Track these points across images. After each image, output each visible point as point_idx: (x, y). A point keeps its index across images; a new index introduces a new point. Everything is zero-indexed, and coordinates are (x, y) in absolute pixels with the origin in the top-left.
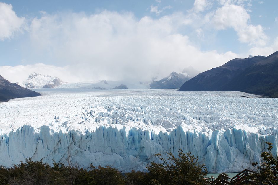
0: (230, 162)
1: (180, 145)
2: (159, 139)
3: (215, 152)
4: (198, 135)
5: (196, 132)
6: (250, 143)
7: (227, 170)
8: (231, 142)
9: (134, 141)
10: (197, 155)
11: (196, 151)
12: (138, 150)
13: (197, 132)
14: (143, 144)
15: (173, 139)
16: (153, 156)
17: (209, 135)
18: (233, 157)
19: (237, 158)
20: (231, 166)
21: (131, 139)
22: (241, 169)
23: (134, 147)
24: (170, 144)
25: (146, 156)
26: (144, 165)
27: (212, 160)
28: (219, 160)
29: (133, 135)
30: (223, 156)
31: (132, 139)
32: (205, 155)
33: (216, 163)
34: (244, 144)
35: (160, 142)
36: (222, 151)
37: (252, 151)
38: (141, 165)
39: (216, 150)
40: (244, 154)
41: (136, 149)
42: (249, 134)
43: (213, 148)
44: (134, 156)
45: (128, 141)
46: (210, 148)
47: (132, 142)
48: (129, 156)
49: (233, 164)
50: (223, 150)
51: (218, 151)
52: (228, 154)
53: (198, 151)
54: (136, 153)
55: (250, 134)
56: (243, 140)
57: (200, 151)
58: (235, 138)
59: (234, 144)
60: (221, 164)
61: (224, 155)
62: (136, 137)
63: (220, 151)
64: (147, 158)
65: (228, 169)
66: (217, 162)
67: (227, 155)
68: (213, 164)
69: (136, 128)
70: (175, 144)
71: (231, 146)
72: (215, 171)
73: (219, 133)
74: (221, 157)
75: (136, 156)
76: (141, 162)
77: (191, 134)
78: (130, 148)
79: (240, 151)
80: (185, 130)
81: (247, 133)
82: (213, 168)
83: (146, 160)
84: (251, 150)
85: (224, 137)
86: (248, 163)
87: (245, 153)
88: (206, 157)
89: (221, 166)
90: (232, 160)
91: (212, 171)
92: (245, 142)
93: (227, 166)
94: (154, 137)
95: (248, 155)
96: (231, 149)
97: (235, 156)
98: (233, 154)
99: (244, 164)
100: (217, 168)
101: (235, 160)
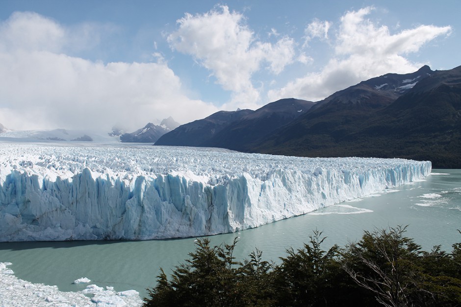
0: (161, 223)
1: (86, 198)
2: (55, 188)
3: (139, 209)
4: (113, 183)
5: (111, 178)
6: (191, 197)
7: (156, 235)
8: (164, 194)
9: (14, 192)
10: (112, 213)
11: (110, 207)
12: (20, 205)
13: (112, 178)
14: (28, 196)
15: (76, 189)
16: (44, 216)
17: (131, 185)
18: (165, 216)
19: (171, 217)
20: (162, 229)
21: (10, 189)
22: (176, 233)
23: (14, 201)
24: (73, 196)
25: (33, 216)
26: (29, 229)
27: (134, 221)
28: (144, 222)
29: (14, 183)
30: (150, 215)
31: (12, 189)
32: (123, 214)
33: (139, 225)
34: (182, 197)
35: (57, 193)
36: (149, 208)
37: (193, 208)
38: (24, 230)
39: (140, 206)
40: (182, 211)
41: (17, 204)
42: (190, 183)
43: (136, 203)
44: (13, 215)
45: (5, 191)
46: (130, 203)
47: (13, 193)
48: (4, 216)
49: (165, 227)
50: (151, 206)
51: (143, 207)
52: (158, 212)
53: (112, 206)
54: (17, 210)
55: (192, 183)
56: (182, 192)
57: (116, 207)
58: (171, 189)
59: (168, 197)
60: (147, 227)
61: (152, 213)
62: (19, 184)
63: (146, 207)
64: (34, 218)
65: (157, 234)
66: (141, 223)
67: (157, 213)
68: (136, 226)
69: (19, 172)
70: (79, 196)
71: (165, 200)
72: (138, 236)
73: (146, 181)
74: (148, 216)
75: (16, 216)
76: (25, 224)
77: (103, 182)
78: (7, 203)
79: (177, 208)
80: (95, 176)
81: (188, 182)
82: (135, 233)
83: (33, 222)
84: (192, 206)
85: (154, 188)
86: (188, 225)
87: (183, 210)
88: (124, 216)
89: (147, 229)
90: (164, 220)
91: (133, 238)
92: (184, 194)
93: (156, 230)
94: (48, 186)
95: (187, 214)
96: (164, 205)
97: (169, 214)
98: (165, 212)
99: (181, 226)
100: (141, 233)
101: (168, 220)
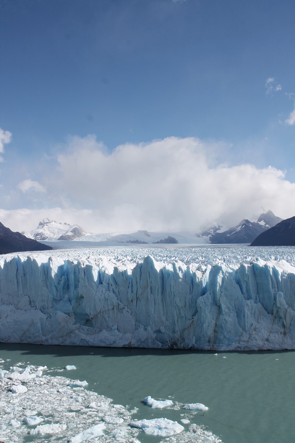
0: (244, 329)
1: (148, 293)
2: (111, 282)
3: (215, 309)
4: (181, 275)
5: (178, 269)
6: (285, 294)
7: (237, 345)
8: (248, 291)
9: (67, 287)
10: (180, 313)
11: (177, 306)
12: (73, 302)
13: (180, 269)
14: (81, 291)
15: (137, 282)
16: (99, 316)
17: (203, 278)
18: (249, 320)
19: (259, 323)
20: (245, 337)
21: (62, 282)
22: (264, 344)
23: (66, 296)
24: (132, 292)
25: (87, 315)
26: (82, 331)
27: (207, 324)
28: (221, 327)
29: (67, 275)
30: (229, 318)
31: (65, 283)
32: (194, 315)
33: (215, 331)
34: (273, 295)
35: (114, 288)
36: (228, 308)
37: (288, 310)
38: (77, 331)
39: (217, 305)
40: (272, 314)
41: (70, 300)
42: (284, 276)
43: (210, 300)
44: (65, 313)
45: (56, 284)
46: (203, 300)
47: (65, 287)
48: (56, 314)
49: (250, 334)
50: (230, 306)
51: (220, 307)
52: (239, 313)
53: (180, 305)
54: (70, 307)
55: (286, 275)
56: (273, 288)
57: (185, 306)
58: (257, 283)
59: (253, 295)
60: (225, 333)
61: (232, 315)
62: (72, 277)
63: (223, 307)
64: (87, 317)
65: (239, 343)
66: (218, 328)
67: (238, 316)
68: (210, 332)
69: (72, 263)
70: (140, 292)
71: (249, 298)
72: (213, 346)
73: (223, 273)
74: (227, 319)
75: (68, 314)
76: (78, 325)
77: (168, 273)
78: (59, 298)
79: (266, 309)
80: (158, 266)
81: (280, 273)
82: (209, 341)
83: (86, 322)
84: (286, 306)
85: (234, 282)
86: (281, 333)
87: (275, 312)
88: (196, 318)
89: (225, 337)
90: (248, 325)
91: (207, 347)
92: (275, 291)
93: (237, 338)
94: (105, 279)
95: (280, 318)
96: (247, 305)
97: (255, 317)
98: (250, 315)
99: (271, 335)
100: (217, 342)
101: (254, 326)
